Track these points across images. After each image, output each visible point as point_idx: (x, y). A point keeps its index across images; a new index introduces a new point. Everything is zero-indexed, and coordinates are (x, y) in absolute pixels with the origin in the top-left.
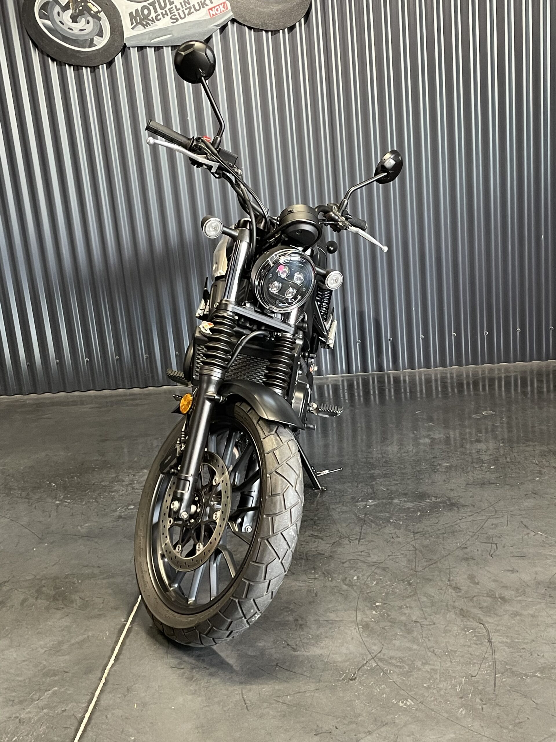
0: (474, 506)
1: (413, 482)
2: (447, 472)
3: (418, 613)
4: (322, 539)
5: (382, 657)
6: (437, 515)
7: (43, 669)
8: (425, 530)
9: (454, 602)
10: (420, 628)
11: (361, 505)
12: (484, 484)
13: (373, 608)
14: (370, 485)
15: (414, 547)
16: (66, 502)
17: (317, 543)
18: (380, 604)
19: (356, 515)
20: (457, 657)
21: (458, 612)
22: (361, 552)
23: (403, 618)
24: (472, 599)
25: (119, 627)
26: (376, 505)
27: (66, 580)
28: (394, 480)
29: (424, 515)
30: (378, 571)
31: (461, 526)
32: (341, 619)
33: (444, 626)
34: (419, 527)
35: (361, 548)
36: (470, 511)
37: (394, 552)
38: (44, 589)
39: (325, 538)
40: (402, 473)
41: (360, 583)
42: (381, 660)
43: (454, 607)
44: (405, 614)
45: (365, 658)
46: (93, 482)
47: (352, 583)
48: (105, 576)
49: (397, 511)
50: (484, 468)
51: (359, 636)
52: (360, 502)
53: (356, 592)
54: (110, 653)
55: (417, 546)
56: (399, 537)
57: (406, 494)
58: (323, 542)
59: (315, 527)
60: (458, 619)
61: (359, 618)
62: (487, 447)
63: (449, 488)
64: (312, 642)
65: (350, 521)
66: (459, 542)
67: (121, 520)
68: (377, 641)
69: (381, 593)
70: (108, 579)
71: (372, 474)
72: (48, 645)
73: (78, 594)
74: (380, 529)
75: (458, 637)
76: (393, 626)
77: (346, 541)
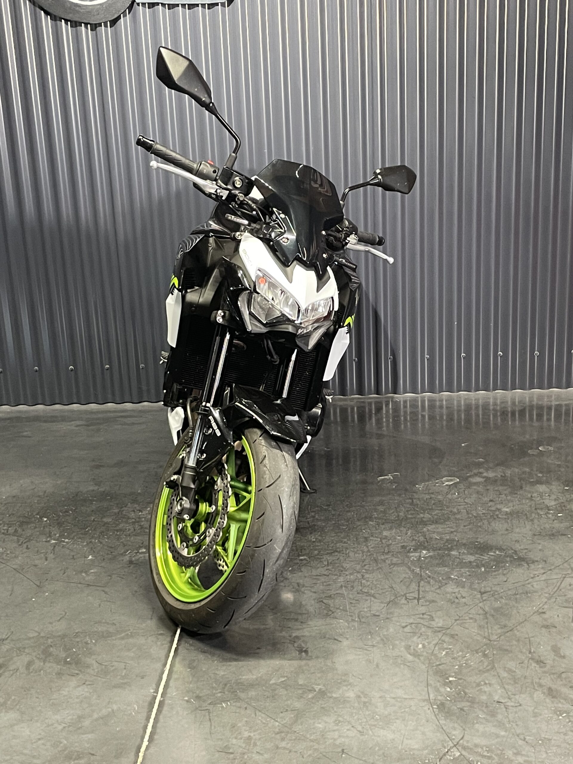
0: (545, 561)
1: (471, 529)
2: (508, 519)
3: (499, 691)
4: (375, 598)
5: (465, 743)
6: (505, 572)
7: (64, 750)
8: (493, 589)
9: (540, 679)
10: (505, 709)
11: (414, 556)
12: (553, 535)
13: (445, 684)
14: (421, 532)
15: (484, 610)
16: (64, 542)
17: (369, 601)
18: (454, 679)
19: (409, 568)
20: (553, 746)
21: (545, 691)
22: (423, 614)
23: (484, 698)
24: (560, 676)
25: (149, 699)
26: (431, 557)
27: (78, 640)
28: (449, 527)
29: (489, 572)
30: (447, 639)
31: (535, 586)
32: (411, 697)
33: (533, 708)
34: (486, 585)
35: (422, 609)
36: (542, 568)
37: (461, 615)
38: (51, 649)
39: (377, 596)
40: (456, 518)
41: (427, 653)
42: (464, 748)
43: (541, 686)
44: (485, 692)
45: (446, 745)
46: (93, 518)
47: (417, 652)
48: (123, 635)
49: (457, 565)
50: (550, 516)
51: (434, 718)
52: (412, 552)
53: (423, 663)
54: (142, 730)
55: (487, 609)
56: (464, 598)
57: (464, 545)
58: (375, 600)
59: (363, 581)
60: (547, 700)
61: (432, 696)
62: (551, 490)
63: (514, 539)
64: (381, 723)
65: (404, 575)
66: (534, 606)
67: (132, 566)
68: (456, 725)
69: (454, 666)
70: (128, 638)
71: (422, 518)
72: (65, 720)
73: (93, 657)
74: (440, 587)
75: (550, 722)
76: (473, 707)
77: (403, 601)
